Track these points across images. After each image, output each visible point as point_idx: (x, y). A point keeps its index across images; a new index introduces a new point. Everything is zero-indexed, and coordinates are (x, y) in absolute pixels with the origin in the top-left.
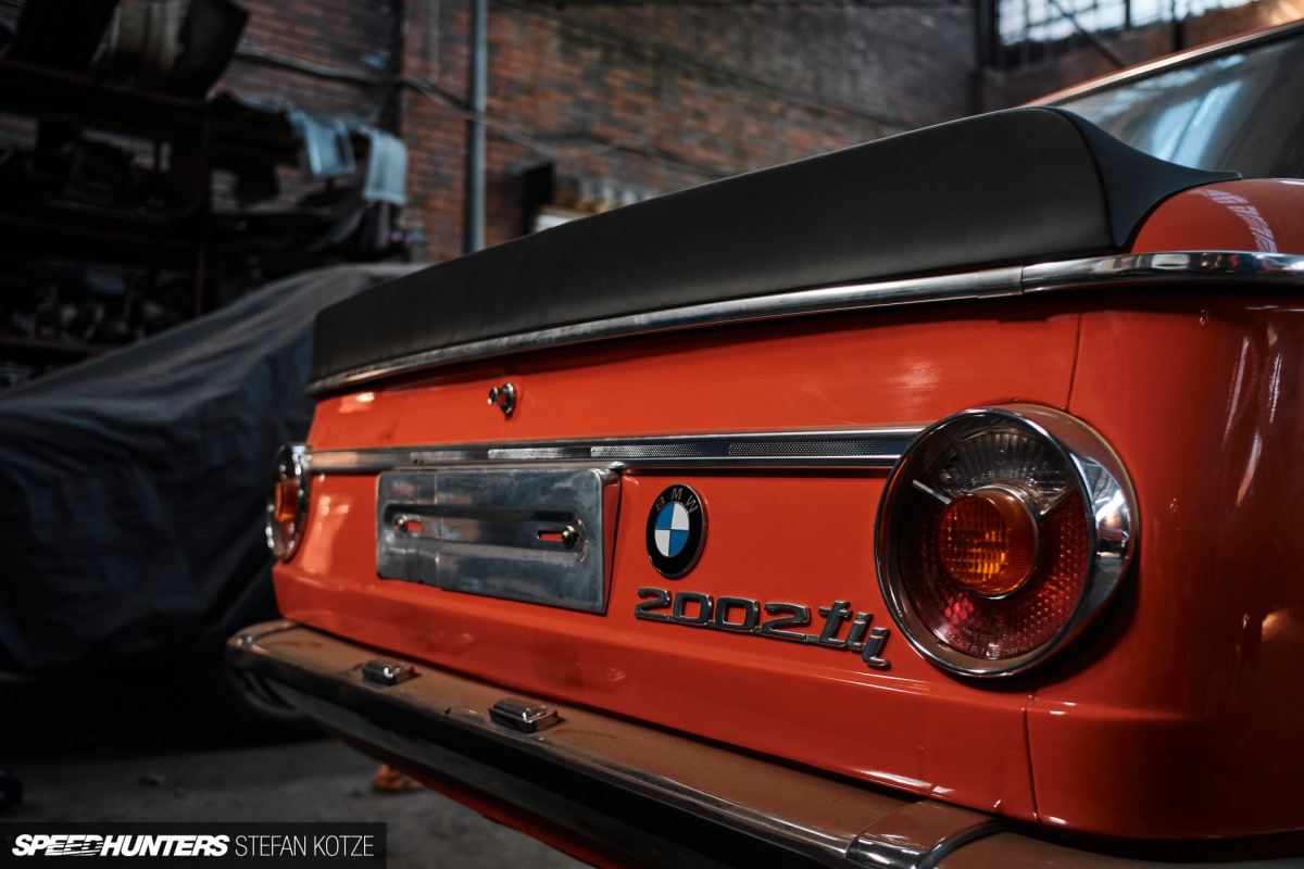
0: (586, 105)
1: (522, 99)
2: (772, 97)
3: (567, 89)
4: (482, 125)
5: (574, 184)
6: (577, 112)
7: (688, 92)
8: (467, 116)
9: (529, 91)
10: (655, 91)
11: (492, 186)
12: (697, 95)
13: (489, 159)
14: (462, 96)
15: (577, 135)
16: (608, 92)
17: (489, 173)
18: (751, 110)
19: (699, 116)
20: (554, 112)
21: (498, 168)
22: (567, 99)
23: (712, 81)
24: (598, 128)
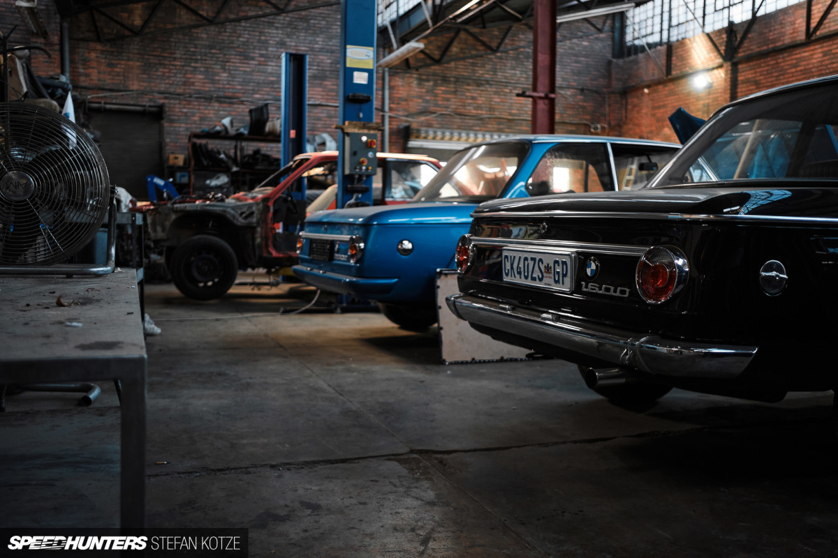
0: (427, 101)
1: (403, 103)
2: (506, 86)
3: (420, 97)
4: (387, 115)
5: (418, 131)
6: (424, 104)
7: (469, 90)
8: (381, 113)
9: (406, 100)
10: (455, 93)
11: (391, 134)
12: (472, 91)
13: (390, 124)
14: (380, 107)
15: (424, 112)
16: (436, 95)
17: (390, 129)
18: (496, 93)
19: (473, 98)
20: (415, 105)
21: (395, 127)
22: (420, 101)
23: (479, 85)
24: (432, 109)
